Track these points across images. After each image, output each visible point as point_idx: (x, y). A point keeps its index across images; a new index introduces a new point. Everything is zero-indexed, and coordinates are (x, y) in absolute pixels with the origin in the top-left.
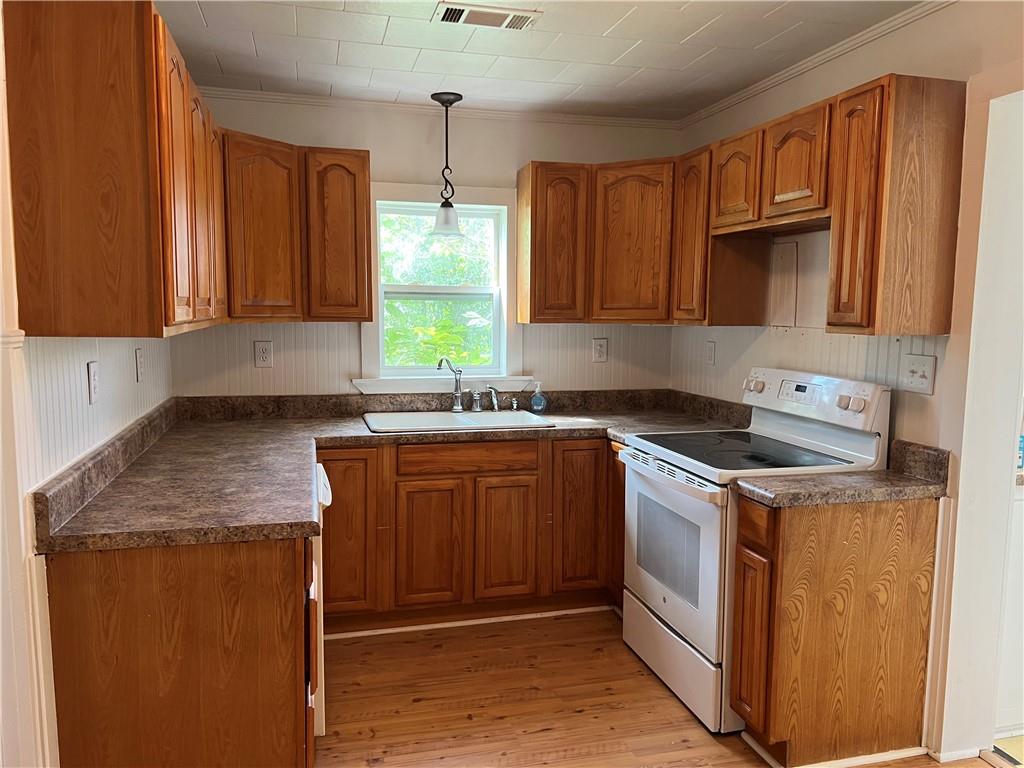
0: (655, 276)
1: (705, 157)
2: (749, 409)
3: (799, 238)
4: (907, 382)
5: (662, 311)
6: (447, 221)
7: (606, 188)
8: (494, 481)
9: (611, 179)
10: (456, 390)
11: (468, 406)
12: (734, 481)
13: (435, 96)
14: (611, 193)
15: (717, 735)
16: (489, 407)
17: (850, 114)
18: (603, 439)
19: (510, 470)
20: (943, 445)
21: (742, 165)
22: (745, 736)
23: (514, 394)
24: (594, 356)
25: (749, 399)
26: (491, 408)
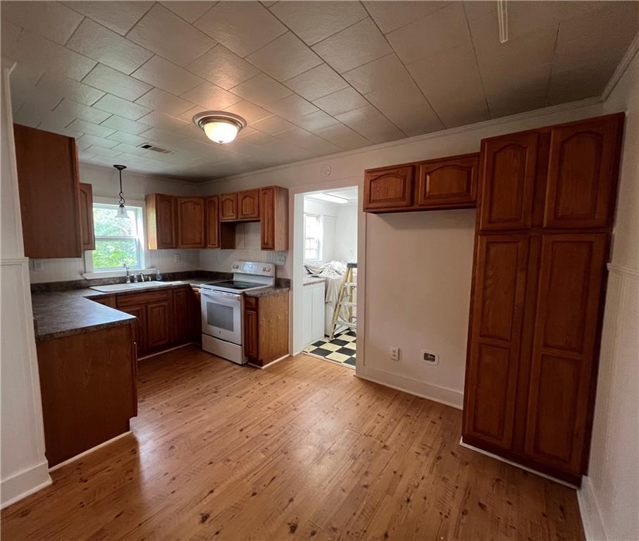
0: (201, 234)
1: (216, 198)
2: (233, 274)
3: (245, 224)
4: (278, 263)
5: (203, 245)
6: (122, 212)
7: (181, 204)
8: (154, 305)
9: (183, 202)
10: (128, 275)
11: (132, 281)
12: (244, 292)
13: (115, 166)
14: (183, 206)
15: (242, 365)
16: (140, 281)
17: (265, 193)
18: (189, 287)
19: (158, 301)
20: (289, 278)
21: (231, 203)
22: (249, 363)
23: (149, 275)
24: (176, 260)
25: (233, 271)
26: (141, 281)
